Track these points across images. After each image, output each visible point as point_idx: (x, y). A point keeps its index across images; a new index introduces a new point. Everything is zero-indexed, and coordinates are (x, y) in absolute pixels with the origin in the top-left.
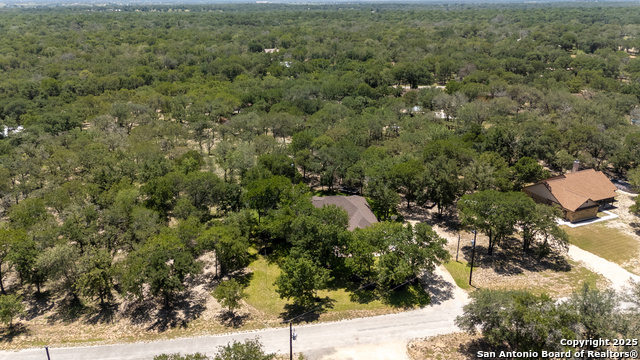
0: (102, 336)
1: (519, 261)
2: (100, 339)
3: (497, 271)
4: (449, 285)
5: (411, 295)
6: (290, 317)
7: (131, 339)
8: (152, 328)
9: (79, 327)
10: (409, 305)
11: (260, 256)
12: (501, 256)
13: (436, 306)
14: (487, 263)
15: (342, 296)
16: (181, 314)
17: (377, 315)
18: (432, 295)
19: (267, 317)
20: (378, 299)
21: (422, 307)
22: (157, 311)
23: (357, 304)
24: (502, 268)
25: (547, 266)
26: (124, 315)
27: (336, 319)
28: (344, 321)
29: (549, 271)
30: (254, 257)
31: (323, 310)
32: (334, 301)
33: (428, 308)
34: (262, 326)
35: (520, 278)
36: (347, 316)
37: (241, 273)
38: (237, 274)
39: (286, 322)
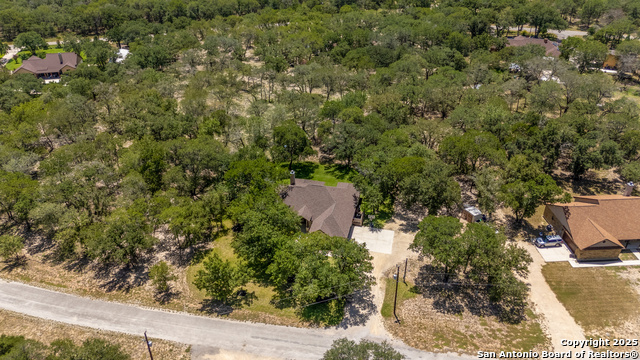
0: (68, 284)
1: (470, 297)
2: (65, 287)
3: (437, 305)
4: (373, 307)
5: (328, 310)
6: (209, 306)
7: (84, 293)
8: (104, 286)
9: (58, 271)
10: (317, 322)
11: (231, 233)
12: (456, 286)
13: (340, 329)
14: (433, 291)
15: (267, 294)
16: (132, 278)
17: (282, 324)
18: (347, 315)
19: (192, 300)
22: (117, 270)
23: (273, 307)
24: (444, 301)
25: (497, 311)
26: (93, 268)
27: (243, 318)
28: (249, 323)
29: (493, 317)
30: (225, 232)
31: (240, 305)
32: (256, 298)
34: (181, 309)
35: (453, 318)
36: (255, 318)
37: (203, 247)
38: (199, 247)
39: (202, 310)
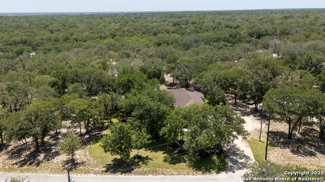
1: (314, 146)
3: (293, 151)
4: (247, 157)
5: (213, 162)
6: (112, 168)
8: (17, 163)
10: (207, 170)
12: (299, 140)
13: (230, 173)
14: (285, 145)
15: (159, 156)
16: (42, 156)
17: (179, 174)
18: (230, 164)
19: (96, 166)
20: (185, 162)
21: (218, 173)
22: (28, 153)
23: (167, 164)
24: (298, 150)
26: (7, 153)
27: (144, 173)
28: (150, 176)
31: (139, 165)
32: (151, 159)
33: (223, 175)
34: (88, 172)
35: (312, 159)
36: (154, 172)
37: (99, 134)
38: (96, 134)
39: (106, 171)
